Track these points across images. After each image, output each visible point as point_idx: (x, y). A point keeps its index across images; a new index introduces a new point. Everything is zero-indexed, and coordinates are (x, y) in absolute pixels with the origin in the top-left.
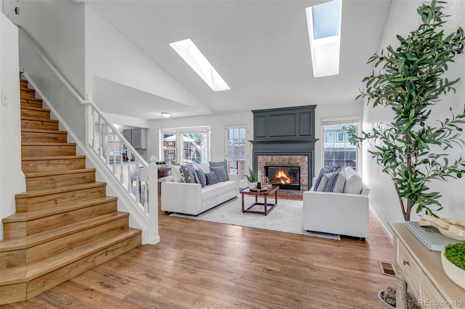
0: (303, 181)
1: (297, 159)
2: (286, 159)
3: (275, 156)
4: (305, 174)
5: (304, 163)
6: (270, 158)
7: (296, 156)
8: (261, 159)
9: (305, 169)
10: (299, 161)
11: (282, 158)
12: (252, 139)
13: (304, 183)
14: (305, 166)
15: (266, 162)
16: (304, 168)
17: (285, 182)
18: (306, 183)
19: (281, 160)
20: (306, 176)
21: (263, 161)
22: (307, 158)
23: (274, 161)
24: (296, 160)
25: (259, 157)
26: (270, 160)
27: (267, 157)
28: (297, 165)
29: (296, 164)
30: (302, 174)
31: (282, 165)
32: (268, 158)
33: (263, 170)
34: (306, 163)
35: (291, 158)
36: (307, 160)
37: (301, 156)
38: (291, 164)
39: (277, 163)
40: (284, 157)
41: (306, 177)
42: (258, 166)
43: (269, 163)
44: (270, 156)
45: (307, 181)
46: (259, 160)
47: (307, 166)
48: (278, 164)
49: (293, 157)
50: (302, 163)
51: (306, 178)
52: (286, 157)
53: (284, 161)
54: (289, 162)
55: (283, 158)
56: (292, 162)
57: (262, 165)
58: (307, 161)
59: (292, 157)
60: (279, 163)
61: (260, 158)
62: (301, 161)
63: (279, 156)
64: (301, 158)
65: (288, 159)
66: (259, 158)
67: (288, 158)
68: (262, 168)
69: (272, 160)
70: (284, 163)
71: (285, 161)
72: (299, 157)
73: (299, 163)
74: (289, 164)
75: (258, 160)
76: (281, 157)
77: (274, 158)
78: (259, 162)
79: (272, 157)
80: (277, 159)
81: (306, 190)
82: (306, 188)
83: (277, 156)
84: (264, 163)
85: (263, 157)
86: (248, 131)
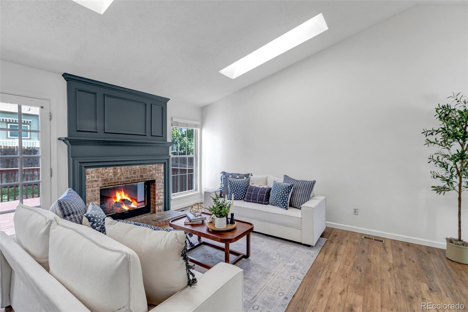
1: (152, 170)
2: (137, 171)
3: (121, 167)
4: (161, 189)
5: (160, 174)
6: (111, 171)
7: (150, 165)
8: (93, 175)
9: (161, 182)
10: (154, 172)
11: (131, 170)
12: (65, 135)
13: (160, 200)
14: (161, 178)
15: (104, 180)
16: (159, 181)
17: (128, 207)
18: (162, 200)
19: (130, 172)
20: (162, 190)
21: (98, 177)
22: (163, 167)
23: (118, 175)
24: (150, 171)
25: (89, 170)
26: (111, 174)
27: (106, 171)
28: (152, 178)
29: (151, 176)
30: (157, 190)
31: (132, 181)
33: (97, 195)
34: (162, 174)
35: (144, 169)
36: (163, 169)
37: (156, 165)
38: (144, 177)
39: (124, 178)
40: (134, 167)
41: (162, 192)
42: (87, 189)
43: (109, 180)
44: (112, 168)
45: (163, 197)
46: (90, 177)
47: (163, 177)
48: (125, 180)
49: (147, 167)
50: (157, 175)
51: (162, 194)
52: (138, 167)
53: (134, 173)
54: (141, 174)
55: (133, 170)
56: (146, 174)
57: (95, 186)
58: (163, 171)
59: (145, 167)
60: (127, 178)
61: (91, 174)
62: (157, 172)
63: (126, 167)
64: (157, 168)
65: (140, 171)
66: (88, 174)
67: (141, 169)
68: (95, 191)
69: (115, 175)
70: (135, 176)
71: (137, 173)
72: (154, 166)
73: (154, 175)
74: (141, 178)
75: (87, 177)
76: (130, 167)
77: (119, 171)
78: (89, 180)
79: (115, 169)
80: (123, 172)
81: (161, 210)
82: (161, 207)
83: (123, 167)
84: (100, 181)
85: (97, 170)
86: (51, 116)
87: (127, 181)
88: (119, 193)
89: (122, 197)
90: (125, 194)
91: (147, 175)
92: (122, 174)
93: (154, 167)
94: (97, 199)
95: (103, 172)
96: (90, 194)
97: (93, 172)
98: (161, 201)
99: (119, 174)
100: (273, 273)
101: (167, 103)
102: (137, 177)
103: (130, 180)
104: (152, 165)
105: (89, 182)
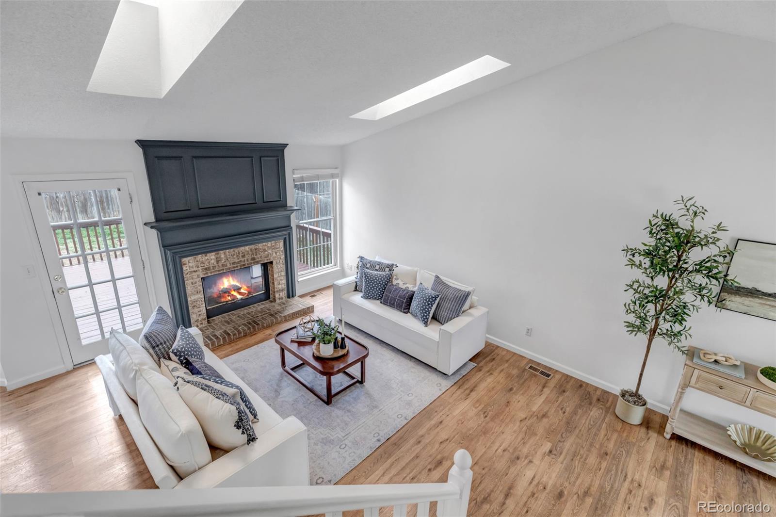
0: (279, 284)
1: (267, 249)
2: (246, 253)
3: (225, 251)
4: (281, 271)
5: (278, 254)
6: (213, 257)
7: (264, 244)
8: (191, 265)
9: (281, 263)
10: (270, 251)
11: (239, 253)
13: (280, 286)
14: (280, 258)
15: (206, 269)
16: (278, 261)
17: (239, 293)
18: (283, 285)
19: (237, 256)
20: (284, 273)
21: (198, 267)
22: (282, 244)
23: (223, 262)
24: (265, 250)
25: (186, 260)
26: (213, 261)
27: (206, 258)
28: (267, 260)
29: (266, 257)
30: (276, 273)
31: (240, 266)
32: (208, 259)
33: (199, 287)
34: (281, 253)
35: (255, 249)
36: (283, 246)
37: (273, 242)
38: (257, 260)
39: (230, 264)
40: (242, 249)
41: (283, 276)
42: (186, 282)
43: (212, 268)
44: (214, 253)
45: (284, 281)
46: (188, 268)
47: (283, 257)
48: (232, 266)
49: (260, 246)
50: (274, 255)
51: (282, 278)
52: (247, 248)
53: (243, 256)
54: (253, 256)
55: (241, 253)
56: (259, 256)
57: (195, 277)
58: (282, 249)
59: (257, 247)
60: (234, 263)
61: (190, 264)
62: (273, 250)
63: (232, 250)
64: (274, 246)
65: (250, 253)
66: (184, 264)
67: (251, 250)
68: (196, 283)
69: (218, 262)
70: (245, 260)
71: (247, 257)
72: (269, 244)
73: (270, 255)
74: (253, 262)
75: (184, 268)
76: (237, 250)
77: (223, 256)
78: (187, 272)
79: (218, 254)
80: (229, 257)
81: (284, 297)
82: (283, 294)
83: (227, 251)
84: (201, 270)
85: (195, 258)
86: (131, 198)
87: (234, 267)
88: (227, 278)
89: (229, 283)
90: (233, 280)
91: (261, 257)
92: (227, 260)
93: (270, 246)
94: (200, 292)
95: (203, 260)
96: (191, 287)
97: (191, 261)
98: (282, 287)
99: (223, 259)
100: (380, 408)
101: (285, 150)
102: (248, 260)
103: (239, 265)
104: (266, 244)
105: (187, 274)
